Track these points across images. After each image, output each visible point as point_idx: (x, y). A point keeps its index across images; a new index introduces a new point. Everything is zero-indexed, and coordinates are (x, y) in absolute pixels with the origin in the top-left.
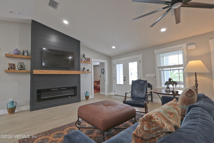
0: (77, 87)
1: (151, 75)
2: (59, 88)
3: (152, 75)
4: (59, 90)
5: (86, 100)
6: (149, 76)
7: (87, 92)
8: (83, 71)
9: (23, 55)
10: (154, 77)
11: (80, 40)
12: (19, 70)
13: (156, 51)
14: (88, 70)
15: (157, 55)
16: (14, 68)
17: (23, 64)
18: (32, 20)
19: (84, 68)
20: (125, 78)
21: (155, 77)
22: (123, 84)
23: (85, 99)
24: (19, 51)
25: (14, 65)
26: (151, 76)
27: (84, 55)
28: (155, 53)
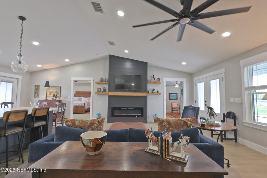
0: (144, 108)
1: (236, 99)
2: (127, 108)
3: (238, 100)
4: (127, 109)
5: (155, 123)
6: (234, 102)
7: (155, 115)
8: (152, 92)
9: (105, 81)
10: (240, 103)
11: (147, 62)
12: (103, 92)
13: (242, 62)
14: (158, 92)
15: (243, 68)
16: (100, 91)
17: (104, 88)
18: (109, 55)
19: (154, 90)
20: (206, 102)
21: (242, 103)
22: (204, 110)
23: (153, 121)
24: (103, 79)
25: (100, 89)
26: (236, 102)
27: (154, 76)
28: (241, 65)
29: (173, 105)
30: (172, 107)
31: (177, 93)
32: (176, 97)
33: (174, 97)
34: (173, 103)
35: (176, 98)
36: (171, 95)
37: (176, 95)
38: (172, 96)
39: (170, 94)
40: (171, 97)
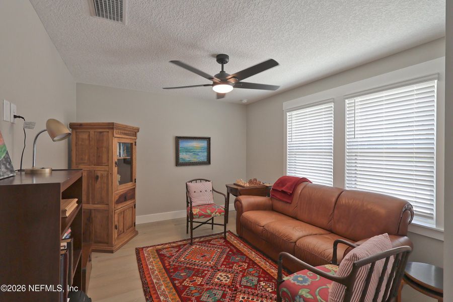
29: (193, 195)
30: (189, 202)
31: (208, 139)
32: (206, 154)
33: (195, 154)
34: (192, 186)
35: (204, 159)
36: (183, 144)
37: (204, 144)
38: (188, 151)
39: (178, 139)
40: (183, 156)
